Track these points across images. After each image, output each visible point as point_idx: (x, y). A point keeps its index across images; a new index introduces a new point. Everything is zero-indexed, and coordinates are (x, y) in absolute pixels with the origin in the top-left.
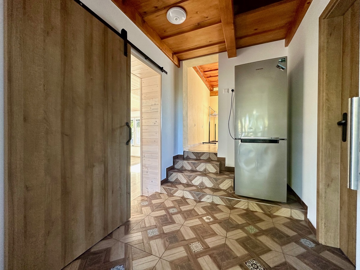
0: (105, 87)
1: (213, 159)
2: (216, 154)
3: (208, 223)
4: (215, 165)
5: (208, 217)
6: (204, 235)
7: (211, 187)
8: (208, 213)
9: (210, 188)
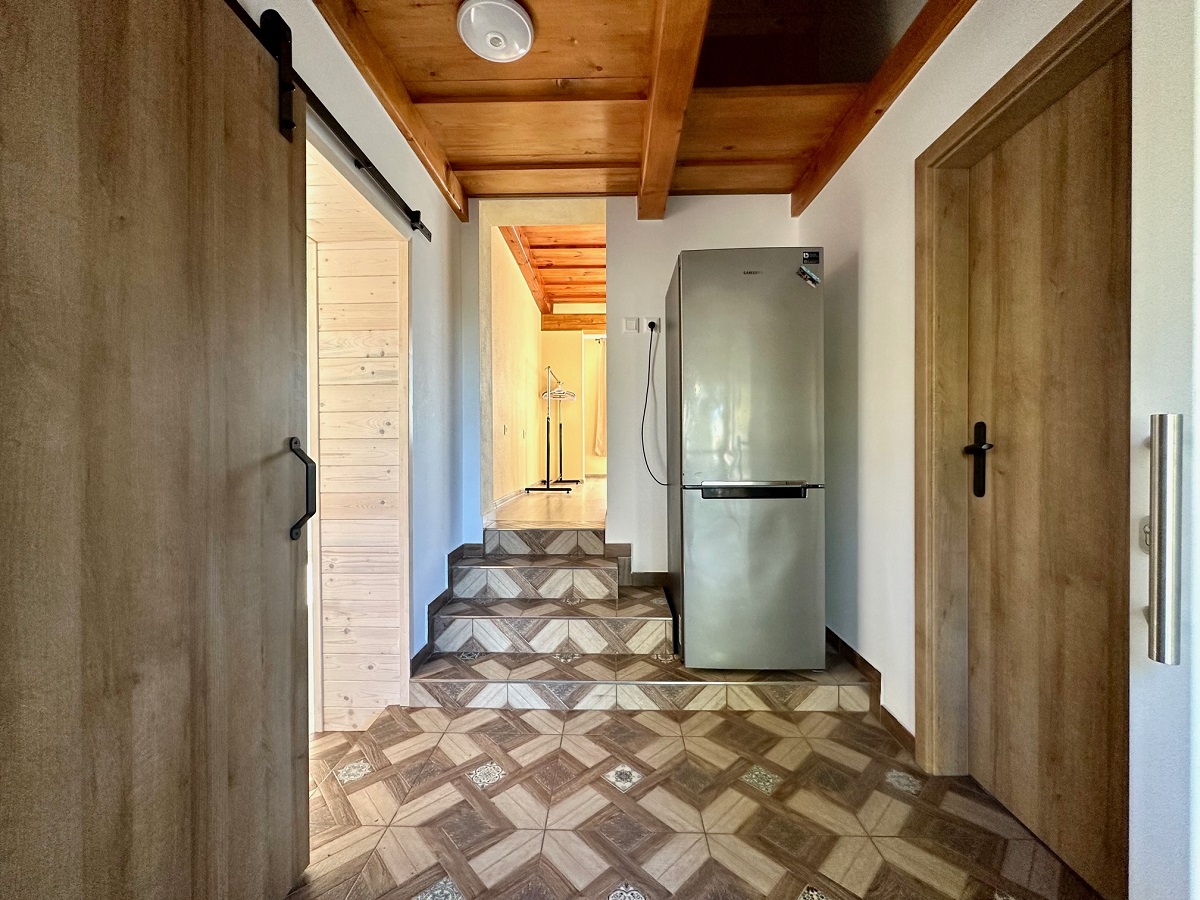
1: (590, 551)
2: (600, 534)
3: (629, 793)
4: (604, 573)
5: (619, 768)
6: (634, 846)
7: (599, 652)
8: (616, 755)
9: (599, 658)
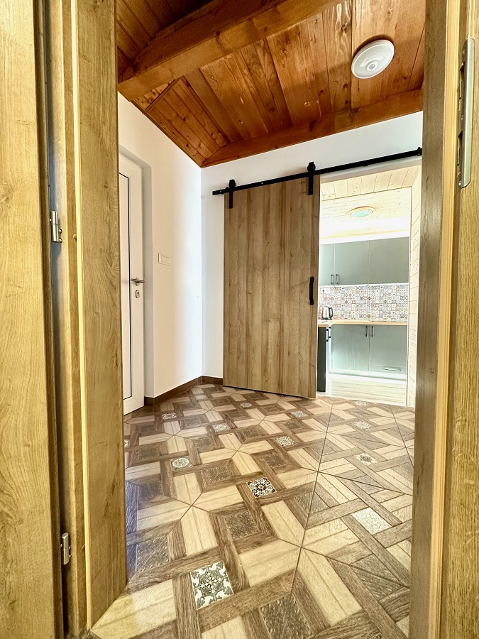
0: (282, 244)
